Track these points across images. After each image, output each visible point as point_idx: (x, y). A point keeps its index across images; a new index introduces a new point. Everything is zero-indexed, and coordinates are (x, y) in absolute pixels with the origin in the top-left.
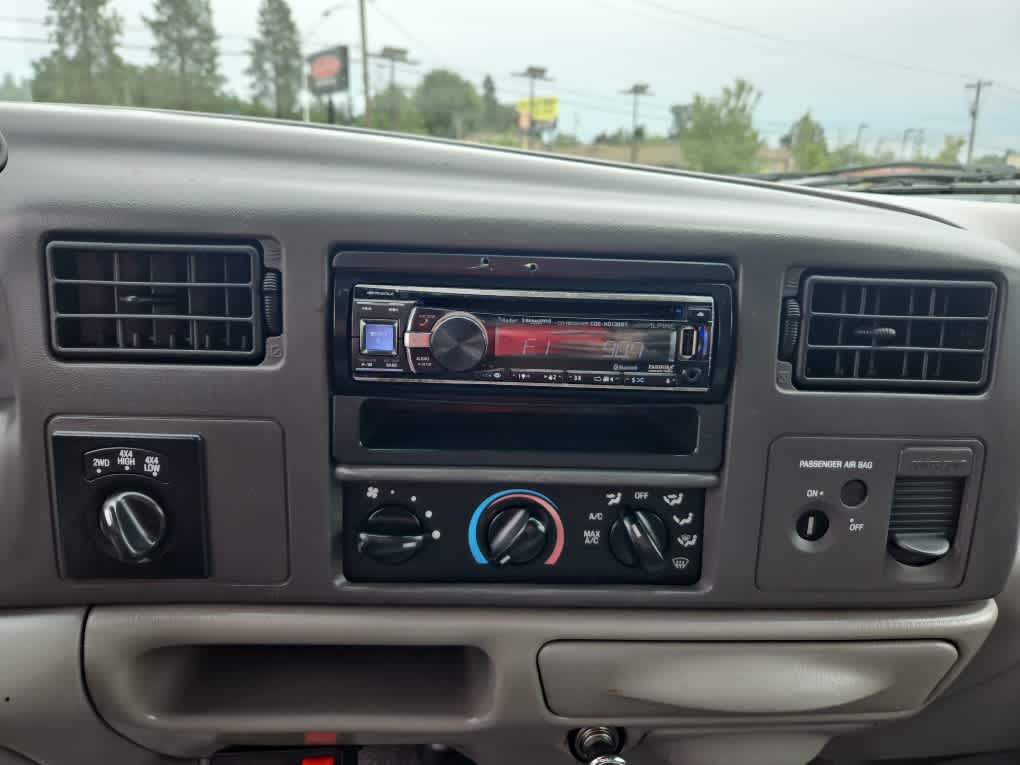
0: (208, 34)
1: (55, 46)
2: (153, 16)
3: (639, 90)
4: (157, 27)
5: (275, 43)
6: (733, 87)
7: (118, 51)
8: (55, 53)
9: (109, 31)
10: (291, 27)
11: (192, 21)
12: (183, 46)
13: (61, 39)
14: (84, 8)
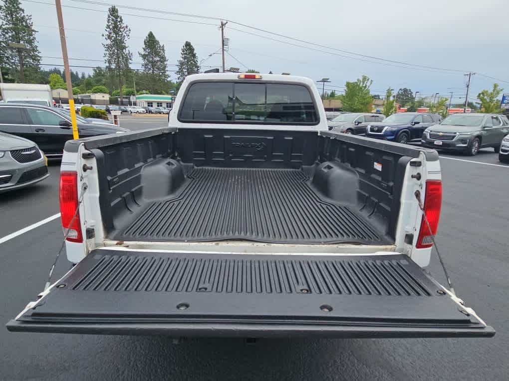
0: (163, 59)
1: (107, 64)
2: (143, 53)
3: (324, 81)
4: (144, 57)
5: (188, 62)
6: (361, 79)
7: (130, 66)
8: (107, 67)
9: (127, 59)
10: (194, 56)
11: (157, 54)
12: (153, 64)
13: (110, 62)
14: (118, 50)
